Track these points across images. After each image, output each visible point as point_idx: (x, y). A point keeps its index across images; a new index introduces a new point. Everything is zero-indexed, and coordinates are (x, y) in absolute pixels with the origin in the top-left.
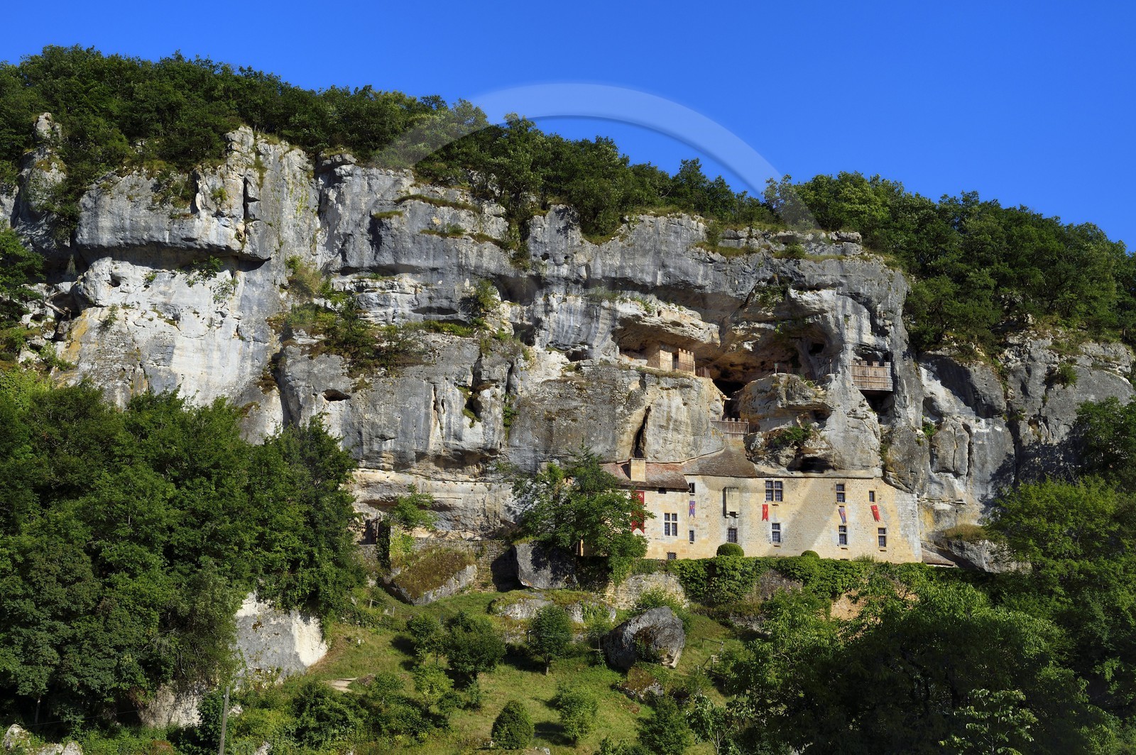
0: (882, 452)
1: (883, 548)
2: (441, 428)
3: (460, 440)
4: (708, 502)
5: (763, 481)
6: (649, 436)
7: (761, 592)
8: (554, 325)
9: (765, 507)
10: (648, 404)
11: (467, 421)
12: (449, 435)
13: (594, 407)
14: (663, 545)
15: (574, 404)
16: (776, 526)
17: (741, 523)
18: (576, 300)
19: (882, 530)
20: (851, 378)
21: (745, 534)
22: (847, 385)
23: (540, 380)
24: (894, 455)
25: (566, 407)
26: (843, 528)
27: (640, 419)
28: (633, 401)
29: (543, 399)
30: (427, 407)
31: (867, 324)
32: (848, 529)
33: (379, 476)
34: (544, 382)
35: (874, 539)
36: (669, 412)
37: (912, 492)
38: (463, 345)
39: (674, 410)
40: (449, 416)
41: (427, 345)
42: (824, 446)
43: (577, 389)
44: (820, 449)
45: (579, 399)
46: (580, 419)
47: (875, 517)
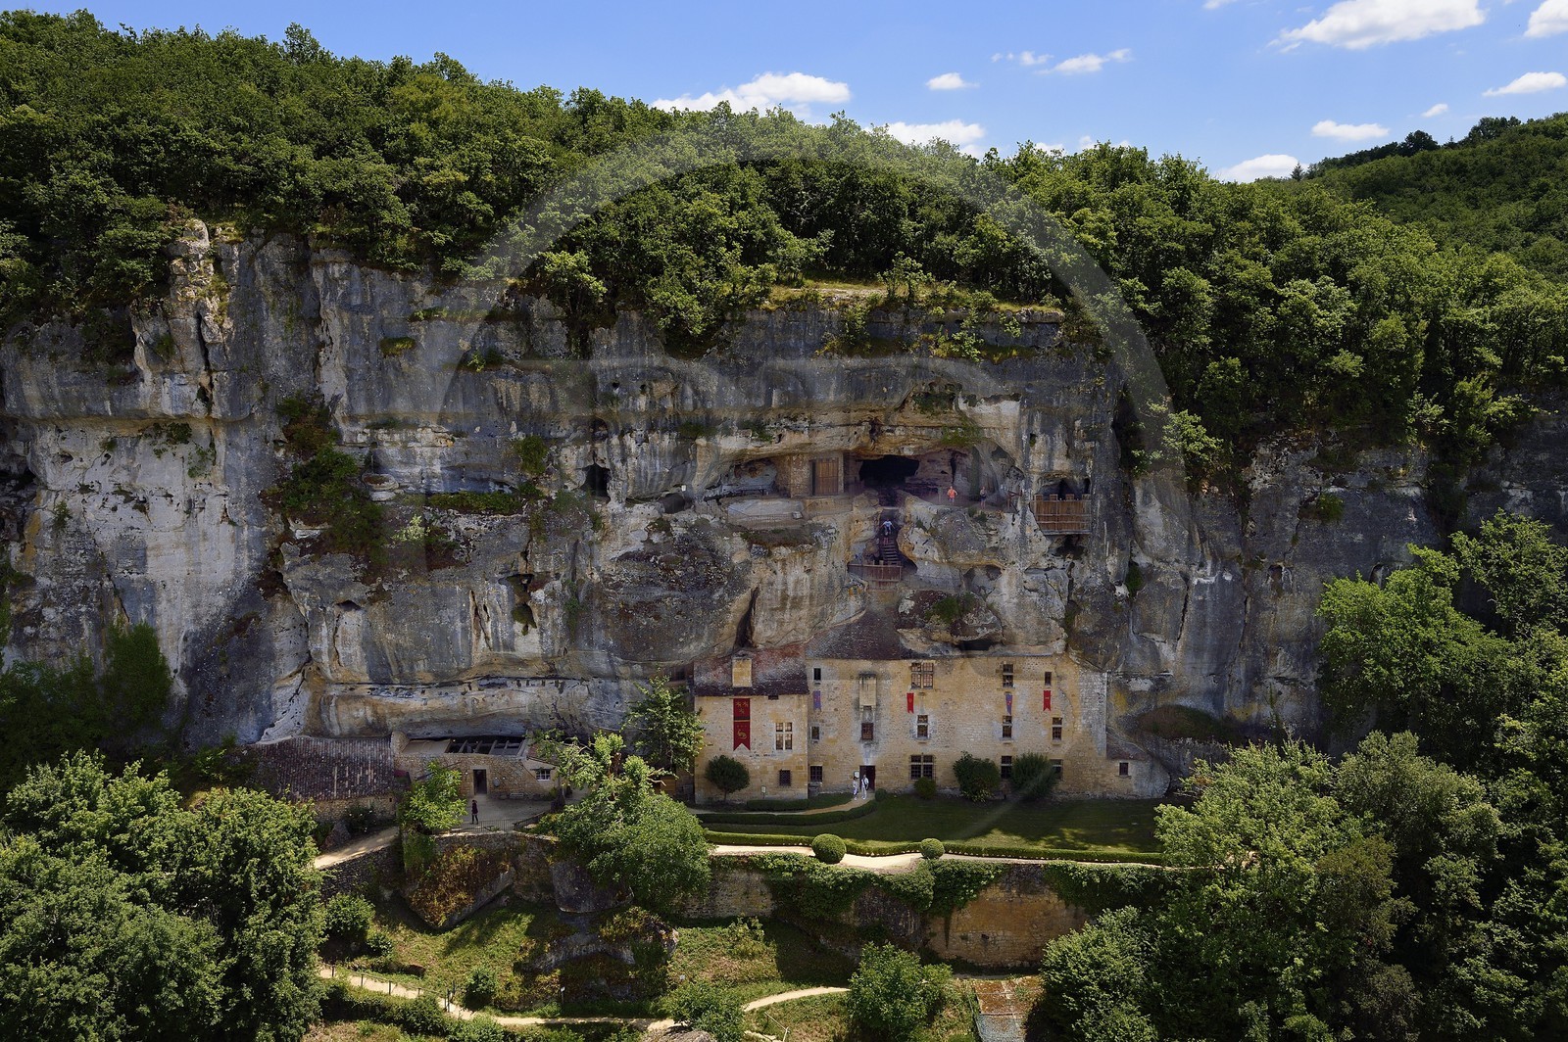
0: (1067, 623)
1: (1057, 741)
2: (487, 638)
3: (513, 650)
4: (838, 693)
5: (908, 663)
6: (759, 627)
8: (632, 475)
9: (910, 696)
10: (753, 585)
11: (518, 627)
12: (497, 645)
13: (683, 596)
14: (774, 763)
15: (658, 593)
16: (923, 718)
17: (878, 716)
18: (662, 439)
19: (1057, 721)
21: (883, 730)
23: (617, 554)
24: (1084, 624)
25: (648, 598)
26: (1009, 719)
27: (744, 606)
28: (737, 583)
29: (617, 586)
30: (464, 618)
31: (1060, 445)
32: (1014, 720)
33: (416, 703)
34: (621, 559)
35: (1045, 732)
36: (784, 591)
37: (1101, 671)
38: (506, 526)
39: (791, 586)
40: (494, 625)
41: (458, 532)
42: (991, 618)
43: (663, 569)
44: (982, 627)
45: (665, 585)
46: (664, 616)
47: (1047, 705)
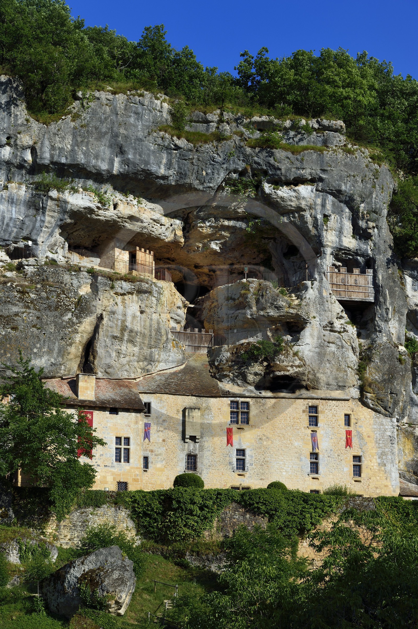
0: (361, 370)
1: (358, 478)
4: (166, 424)
5: (227, 401)
6: (100, 349)
7: (221, 529)
9: (229, 431)
10: (99, 311)
13: (38, 314)
14: (113, 474)
15: (15, 309)
16: (241, 452)
17: (202, 448)
18: (19, 188)
19: (357, 458)
20: (329, 286)
21: (206, 461)
22: (325, 294)
24: (373, 374)
25: (5, 313)
26: (315, 455)
27: (91, 329)
28: (83, 307)
31: (348, 226)
32: (320, 456)
35: (348, 468)
36: (124, 321)
37: (391, 416)
39: (129, 319)
42: (297, 362)
43: (19, 292)
44: (292, 366)
45: (21, 304)
46: (21, 327)
47: (349, 443)
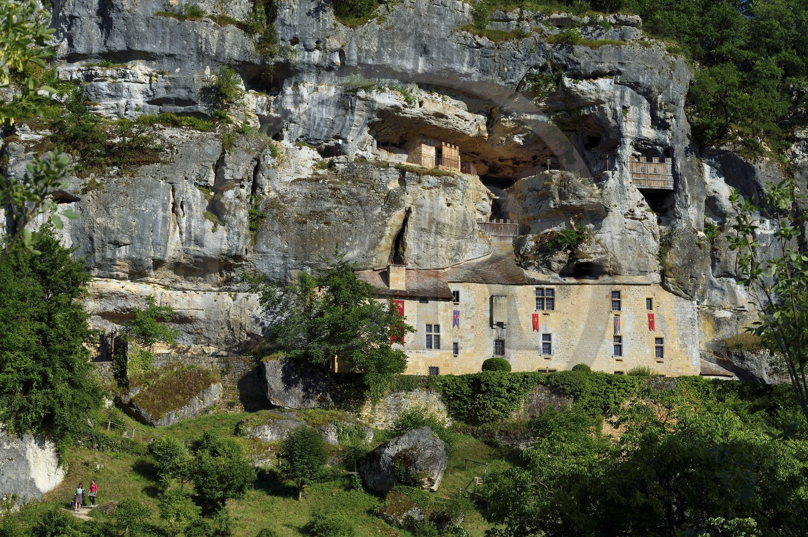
0: (661, 256)
1: (660, 359)
2: (181, 233)
3: (202, 245)
4: (474, 312)
5: (533, 288)
6: (410, 240)
7: (529, 409)
8: (304, 118)
9: (535, 317)
10: (408, 205)
11: (209, 225)
12: (189, 240)
13: (349, 209)
14: (424, 359)
15: (327, 205)
16: (547, 337)
17: (509, 334)
18: (329, 90)
19: (659, 340)
20: (629, 176)
21: (513, 346)
22: (625, 183)
23: (289, 179)
24: (673, 259)
25: (318, 209)
26: (618, 338)
27: (400, 222)
28: (391, 201)
29: (293, 200)
30: (165, 210)
31: (646, 117)
32: (624, 339)
33: (113, 285)
34: (294, 182)
35: (651, 350)
36: (431, 214)
37: (691, 299)
38: (203, 140)
39: (436, 212)
40: (189, 220)
41: (163, 140)
42: (600, 250)
43: (331, 188)
44: (594, 253)
45: (333, 200)
46: (333, 222)
47: (651, 326)
